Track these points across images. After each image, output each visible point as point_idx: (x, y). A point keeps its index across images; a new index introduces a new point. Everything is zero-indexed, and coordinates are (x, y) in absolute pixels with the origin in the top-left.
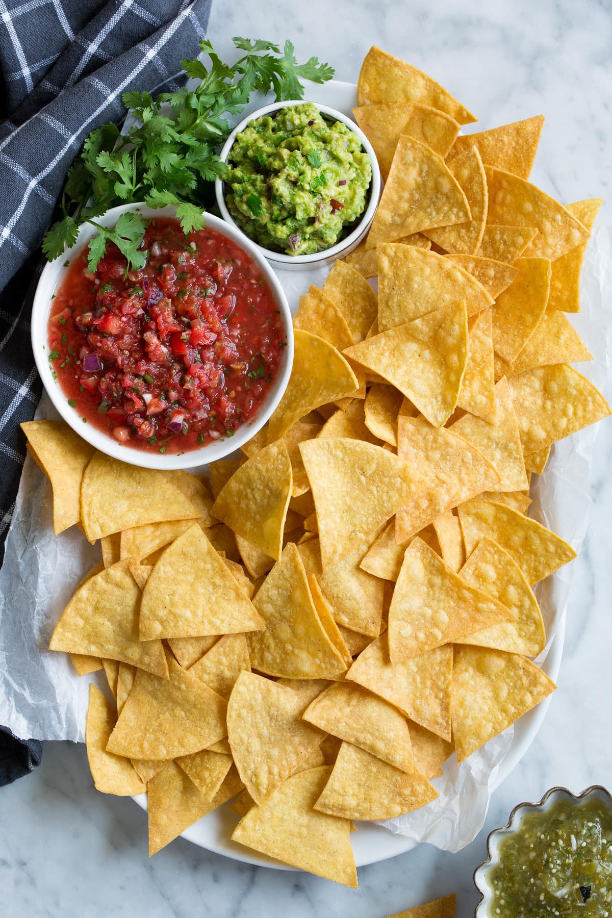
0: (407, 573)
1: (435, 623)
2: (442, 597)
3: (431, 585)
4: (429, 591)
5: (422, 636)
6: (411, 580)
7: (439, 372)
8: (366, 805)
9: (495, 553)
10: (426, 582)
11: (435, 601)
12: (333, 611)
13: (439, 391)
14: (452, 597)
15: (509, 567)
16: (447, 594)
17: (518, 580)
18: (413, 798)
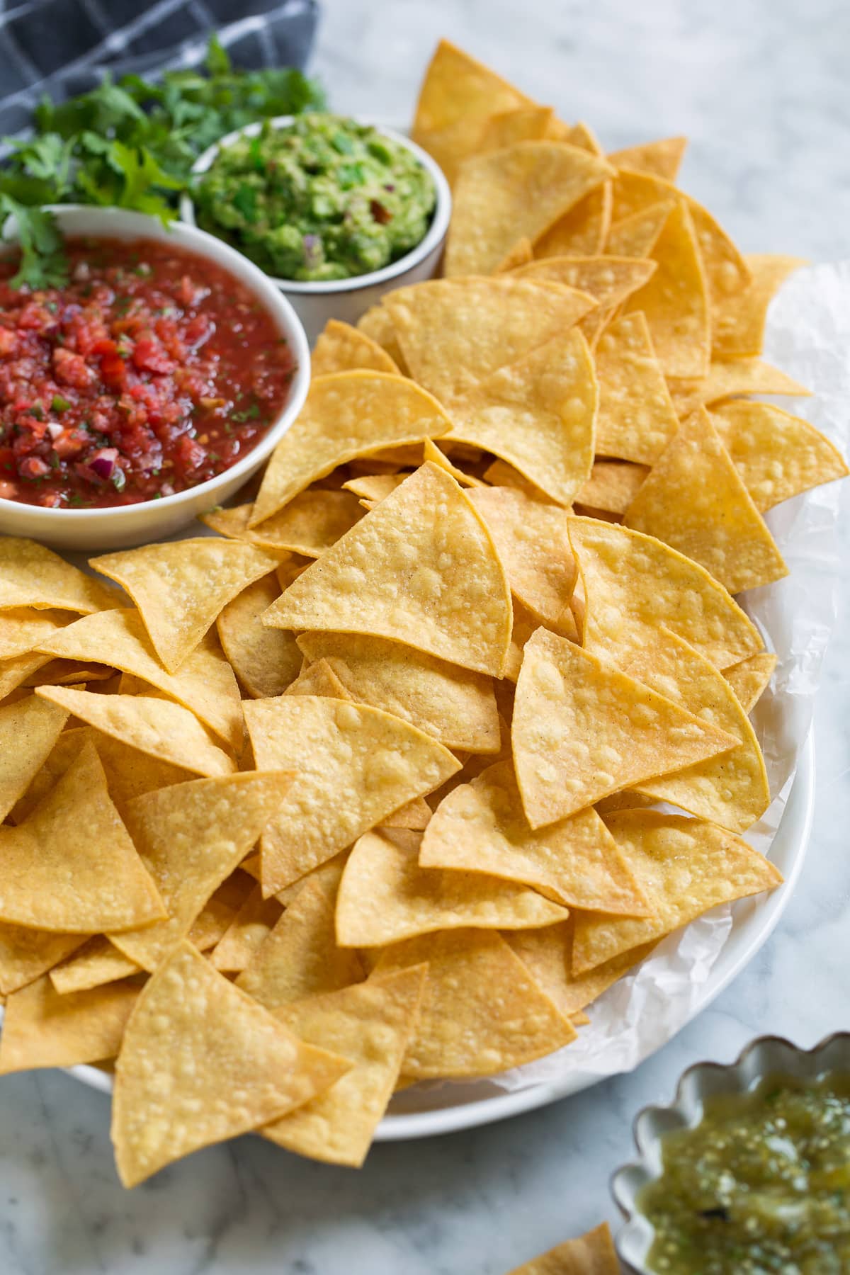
0: (534, 676)
1: (598, 764)
2: (603, 724)
3: (580, 704)
4: (577, 715)
5: (578, 784)
6: (544, 689)
7: (553, 435)
8: (434, 1046)
9: (680, 655)
10: (570, 701)
11: (592, 732)
12: (410, 718)
13: (559, 457)
14: (621, 724)
15: (703, 678)
16: (613, 719)
17: (720, 696)
18: (526, 1039)
